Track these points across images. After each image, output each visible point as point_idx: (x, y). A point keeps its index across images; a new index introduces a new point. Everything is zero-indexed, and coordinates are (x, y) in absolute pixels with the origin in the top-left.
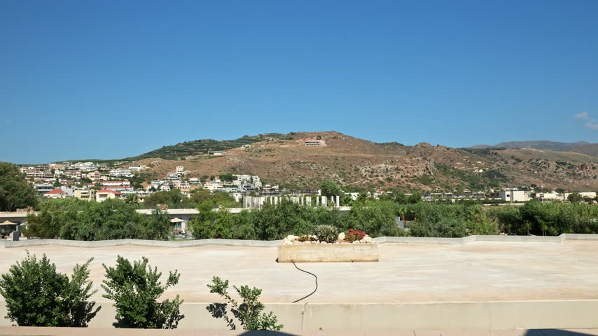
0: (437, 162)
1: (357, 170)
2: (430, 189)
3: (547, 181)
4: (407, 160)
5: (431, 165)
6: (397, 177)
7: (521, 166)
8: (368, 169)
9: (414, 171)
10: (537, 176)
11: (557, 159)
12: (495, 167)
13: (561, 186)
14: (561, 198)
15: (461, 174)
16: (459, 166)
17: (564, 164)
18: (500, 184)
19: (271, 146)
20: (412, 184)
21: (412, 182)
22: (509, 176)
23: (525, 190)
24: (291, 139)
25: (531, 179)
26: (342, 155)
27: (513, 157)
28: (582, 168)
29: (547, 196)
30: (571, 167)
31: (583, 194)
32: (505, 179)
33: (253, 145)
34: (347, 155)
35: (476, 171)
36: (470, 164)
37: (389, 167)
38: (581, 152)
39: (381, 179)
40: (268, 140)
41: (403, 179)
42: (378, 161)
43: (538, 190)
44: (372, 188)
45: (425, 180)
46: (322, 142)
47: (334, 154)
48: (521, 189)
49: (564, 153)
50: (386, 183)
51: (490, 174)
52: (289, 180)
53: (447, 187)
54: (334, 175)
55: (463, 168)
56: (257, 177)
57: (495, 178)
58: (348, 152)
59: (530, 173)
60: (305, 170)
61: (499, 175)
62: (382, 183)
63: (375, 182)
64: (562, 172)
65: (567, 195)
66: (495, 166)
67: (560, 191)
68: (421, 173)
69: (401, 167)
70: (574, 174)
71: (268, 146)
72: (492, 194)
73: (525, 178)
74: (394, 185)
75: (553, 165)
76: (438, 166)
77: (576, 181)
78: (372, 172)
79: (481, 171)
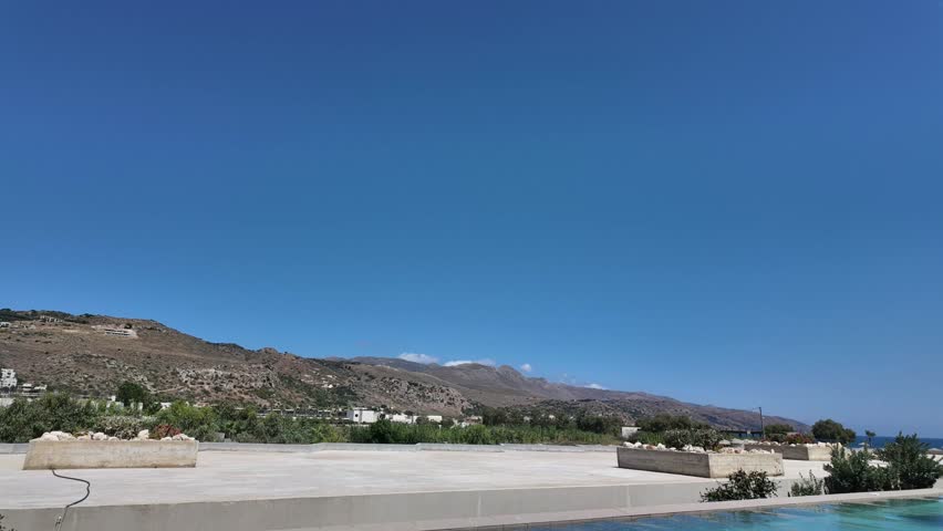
0: (282, 372)
1: (175, 373)
2: (268, 404)
3: (398, 402)
4: (246, 367)
5: (273, 375)
6: (227, 386)
7: (373, 384)
8: (192, 373)
9: (251, 380)
10: (388, 396)
11: (410, 379)
12: (347, 384)
13: (410, 408)
14: (410, 421)
15: (307, 388)
16: (307, 378)
17: (416, 385)
18: (350, 402)
19: (47, 328)
20: (247, 397)
21: (246, 394)
22: (360, 394)
23: (375, 410)
24: (84, 322)
25: (383, 399)
26: (157, 352)
27: (366, 374)
28: (431, 390)
29: (396, 418)
30: (422, 389)
31: (431, 417)
32: (355, 397)
33: (17, 324)
34: (164, 352)
35: (326, 386)
36: (319, 378)
37: (220, 373)
38: (433, 374)
39: (206, 387)
40: (44, 320)
41: (235, 391)
42: (204, 365)
43: (388, 411)
44: (191, 397)
45: (264, 394)
46: (132, 333)
47: (147, 350)
48: (370, 409)
49: (417, 373)
50: (213, 394)
51: (340, 391)
52: (68, 379)
53: (289, 403)
54: (140, 378)
55: (311, 382)
56: (12, 371)
57: (345, 396)
58: (167, 349)
59: (382, 393)
60: (96, 366)
61: (350, 392)
62: (206, 392)
63: (199, 391)
64: (413, 393)
65: (415, 417)
66: (347, 382)
67: (409, 414)
68: (260, 384)
69: (236, 375)
70: (424, 396)
71: (42, 328)
72: (340, 414)
73: (376, 397)
74: (222, 396)
75: (405, 385)
76: (282, 378)
77: (425, 405)
78: (196, 378)
79: (331, 386)
